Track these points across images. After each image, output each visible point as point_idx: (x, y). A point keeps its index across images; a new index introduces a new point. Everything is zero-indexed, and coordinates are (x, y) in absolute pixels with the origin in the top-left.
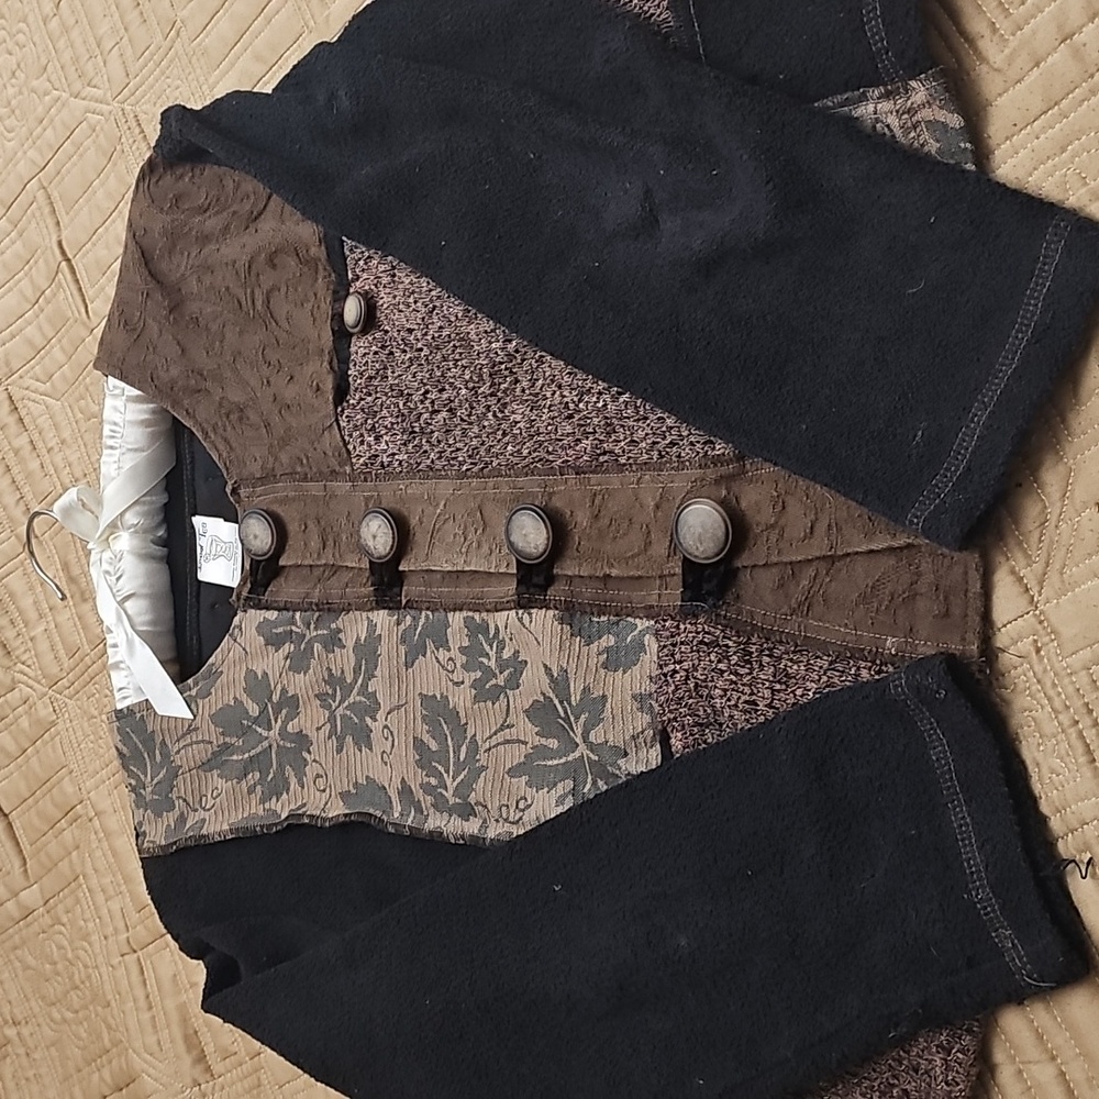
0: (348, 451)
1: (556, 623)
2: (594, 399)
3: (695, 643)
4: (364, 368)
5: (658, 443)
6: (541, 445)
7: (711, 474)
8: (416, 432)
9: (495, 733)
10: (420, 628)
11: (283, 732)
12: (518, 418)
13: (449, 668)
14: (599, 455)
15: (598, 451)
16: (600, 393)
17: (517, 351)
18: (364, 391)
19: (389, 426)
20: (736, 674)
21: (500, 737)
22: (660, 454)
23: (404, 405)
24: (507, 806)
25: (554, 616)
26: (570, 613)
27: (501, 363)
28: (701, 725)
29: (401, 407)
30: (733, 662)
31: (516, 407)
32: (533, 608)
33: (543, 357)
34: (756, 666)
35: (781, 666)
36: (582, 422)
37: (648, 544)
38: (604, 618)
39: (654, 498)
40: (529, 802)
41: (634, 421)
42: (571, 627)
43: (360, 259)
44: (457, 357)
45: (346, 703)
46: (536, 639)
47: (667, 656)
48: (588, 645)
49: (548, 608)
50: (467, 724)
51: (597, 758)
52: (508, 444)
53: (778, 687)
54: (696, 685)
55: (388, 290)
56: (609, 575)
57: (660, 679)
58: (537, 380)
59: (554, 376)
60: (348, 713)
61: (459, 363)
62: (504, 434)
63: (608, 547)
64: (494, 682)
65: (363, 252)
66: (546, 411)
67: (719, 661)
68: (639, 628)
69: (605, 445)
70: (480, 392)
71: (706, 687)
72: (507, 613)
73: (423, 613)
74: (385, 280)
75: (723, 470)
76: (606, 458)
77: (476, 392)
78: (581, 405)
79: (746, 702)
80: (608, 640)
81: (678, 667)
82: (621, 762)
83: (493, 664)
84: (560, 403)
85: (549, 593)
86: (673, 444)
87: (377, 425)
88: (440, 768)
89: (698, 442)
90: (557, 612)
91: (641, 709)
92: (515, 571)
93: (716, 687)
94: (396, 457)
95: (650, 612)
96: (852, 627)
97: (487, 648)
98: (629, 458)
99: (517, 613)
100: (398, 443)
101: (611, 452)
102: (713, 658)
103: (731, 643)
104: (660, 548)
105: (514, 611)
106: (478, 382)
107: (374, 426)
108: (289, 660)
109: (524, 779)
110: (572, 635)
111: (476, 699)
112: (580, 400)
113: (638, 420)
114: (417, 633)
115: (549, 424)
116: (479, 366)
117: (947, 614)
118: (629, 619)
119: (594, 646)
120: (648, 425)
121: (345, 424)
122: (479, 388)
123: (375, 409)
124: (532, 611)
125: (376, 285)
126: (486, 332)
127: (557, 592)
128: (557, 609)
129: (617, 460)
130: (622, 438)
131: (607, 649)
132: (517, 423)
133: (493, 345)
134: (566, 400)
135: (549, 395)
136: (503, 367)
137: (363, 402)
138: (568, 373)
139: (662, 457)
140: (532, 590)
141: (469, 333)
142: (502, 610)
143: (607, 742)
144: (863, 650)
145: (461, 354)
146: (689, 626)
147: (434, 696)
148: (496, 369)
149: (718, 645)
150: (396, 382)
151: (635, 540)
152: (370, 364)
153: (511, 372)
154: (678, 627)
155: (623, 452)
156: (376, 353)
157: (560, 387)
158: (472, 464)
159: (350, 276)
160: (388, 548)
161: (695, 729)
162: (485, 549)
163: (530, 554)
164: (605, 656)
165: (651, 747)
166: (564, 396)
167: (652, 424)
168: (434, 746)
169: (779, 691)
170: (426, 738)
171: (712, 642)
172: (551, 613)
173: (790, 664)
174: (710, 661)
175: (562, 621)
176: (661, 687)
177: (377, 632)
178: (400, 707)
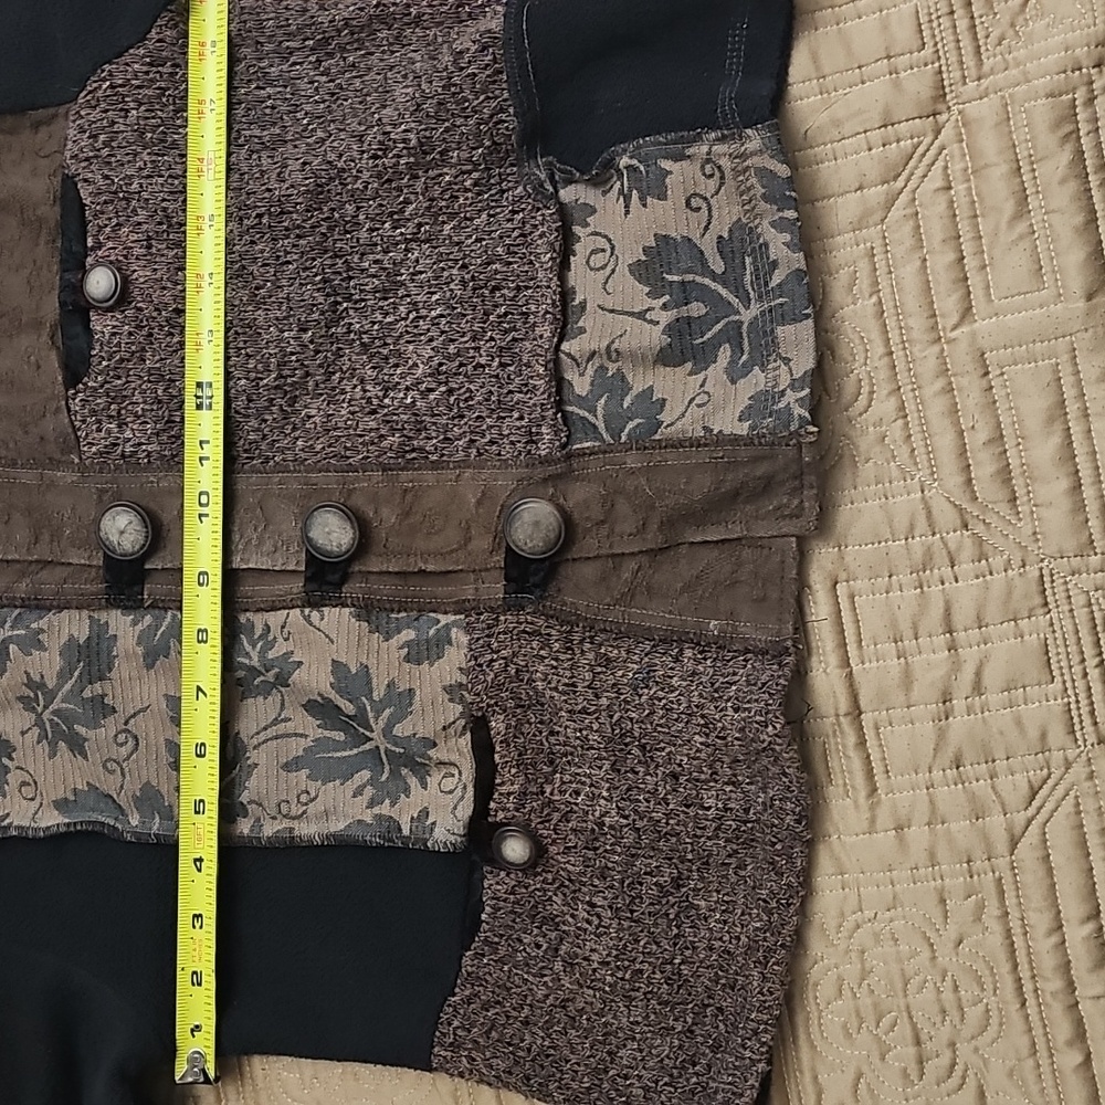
0: (78, 438)
1: (353, 620)
2: (401, 395)
3: (515, 632)
4: (114, 349)
5: (476, 441)
6: (337, 441)
7: (540, 472)
8: (174, 422)
9: (265, 728)
10: (163, 628)
12: (314, 412)
14: (407, 452)
15: (407, 448)
16: (407, 389)
17: (312, 342)
18: (111, 373)
19: (140, 413)
20: (556, 660)
21: (271, 732)
22: (478, 452)
23: (164, 390)
24: (288, 802)
25: (351, 613)
26: (368, 610)
27: (292, 354)
28: (523, 706)
29: (160, 392)
30: (555, 649)
31: (309, 401)
32: (326, 606)
33: (340, 349)
34: (577, 651)
35: (602, 651)
36: (388, 418)
37: (468, 540)
38: (403, 614)
39: (474, 496)
40: (313, 795)
41: (448, 419)
42: (369, 624)
43: (106, 226)
44: (241, 345)
45: (51, 709)
46: (327, 636)
47: (482, 647)
48: (387, 640)
49: (344, 605)
51: (402, 751)
52: (297, 439)
53: (599, 669)
54: (517, 671)
55: (142, 263)
56: (424, 571)
57: (474, 670)
58: (334, 373)
59: (355, 370)
60: (56, 719)
61: (243, 351)
62: (294, 429)
63: (420, 544)
64: (262, 678)
65: (110, 219)
66: (345, 405)
67: (541, 649)
68: (443, 623)
69: (415, 443)
70: (261, 384)
71: (527, 671)
72: (287, 611)
73: (169, 613)
74: (138, 251)
75: (551, 469)
76: (414, 455)
77: (258, 384)
78: (386, 401)
79: (565, 685)
80: (409, 634)
81: (495, 656)
82: (431, 753)
84: (362, 398)
85: (344, 590)
86: (492, 442)
87: (123, 412)
89: (519, 442)
90: (352, 609)
91: (451, 700)
92: (303, 569)
93: (537, 671)
94: (144, 447)
95: (460, 607)
96: (676, 612)
98: (443, 455)
99: (302, 612)
100: (149, 432)
101: (421, 449)
102: (534, 646)
103: (554, 632)
104: (482, 543)
105: (298, 610)
106: (262, 373)
107: (119, 412)
109: (304, 773)
110: (370, 632)
112: (385, 396)
113: (454, 418)
114: (159, 633)
115: (349, 419)
116: (267, 355)
117: (764, 599)
118: (432, 614)
119: (394, 642)
120: (466, 424)
121: (77, 408)
122: (262, 379)
123: (125, 393)
124: (324, 609)
125: (126, 257)
126: (277, 319)
127: (352, 588)
128: (354, 606)
129: (427, 458)
130: (434, 434)
131: (408, 644)
132: (309, 417)
133: (286, 334)
134: (369, 394)
135: (348, 389)
136: (294, 358)
137: (107, 386)
138: (372, 367)
139: (481, 454)
140: (324, 588)
141: (255, 319)
142: (280, 609)
143: (415, 734)
144: (688, 633)
145: (245, 342)
146: (510, 617)
148: (286, 359)
149: (541, 634)
150: (158, 365)
151: (452, 536)
152: (123, 345)
153: (302, 364)
154: (497, 619)
155: (436, 449)
156: (130, 334)
157: (362, 381)
158: (247, 458)
159: (90, 242)
160: (137, 547)
161: (518, 711)
162: (268, 546)
163: (332, 552)
164: (407, 650)
165: (460, 737)
166: (365, 391)
167: (470, 423)
169: (599, 673)
171: (535, 631)
172: (347, 611)
173: (610, 649)
174: (532, 648)
175: (359, 617)
176: (477, 677)
177: (111, 632)
178: (144, 710)
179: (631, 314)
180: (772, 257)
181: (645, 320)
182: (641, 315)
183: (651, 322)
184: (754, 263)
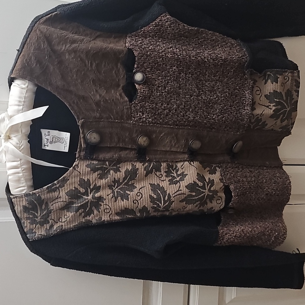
1: (200, 164)
9: (176, 192)
10: (151, 166)
11: (93, 197)
13: (160, 177)
21: (178, 193)
24: (180, 209)
40: (186, 207)
45: (119, 187)
46: (196, 167)
48: (204, 169)
50: (167, 190)
51: (212, 194)
60: (119, 190)
64: (176, 179)
68: (214, 166)
72: (184, 162)
73: (152, 162)
82: (218, 194)
83: (175, 175)
88: (158, 202)
91: (221, 182)
97: (173, 172)
99: (189, 162)
105: (187, 161)
108: (99, 176)
109: (185, 203)
110: (202, 167)
111: (170, 184)
114: (150, 168)
119: (206, 170)
142: (182, 161)
143: (215, 190)
147: (154, 184)
164: (209, 172)
165: (222, 191)
168: (155, 197)
170: (153, 195)
177: (137, 168)
178: (144, 187)
179: (266, 106)
180: (293, 97)
181: (268, 108)
182: (268, 107)
183: (270, 108)
184: (290, 98)
